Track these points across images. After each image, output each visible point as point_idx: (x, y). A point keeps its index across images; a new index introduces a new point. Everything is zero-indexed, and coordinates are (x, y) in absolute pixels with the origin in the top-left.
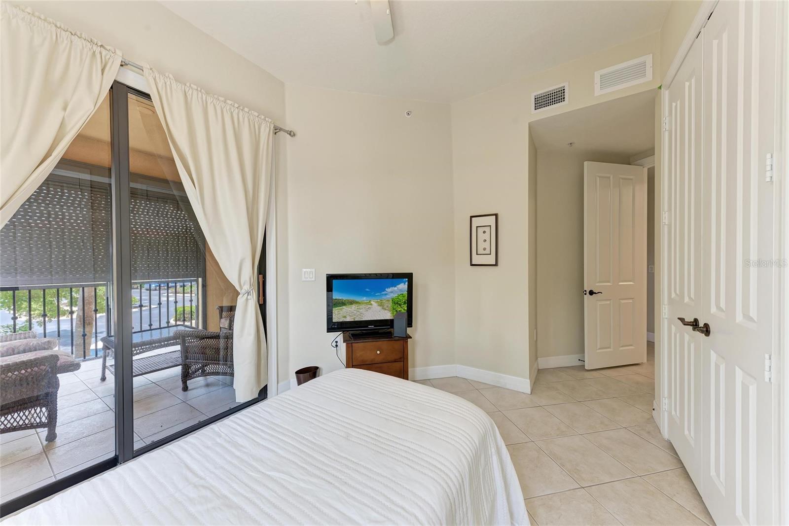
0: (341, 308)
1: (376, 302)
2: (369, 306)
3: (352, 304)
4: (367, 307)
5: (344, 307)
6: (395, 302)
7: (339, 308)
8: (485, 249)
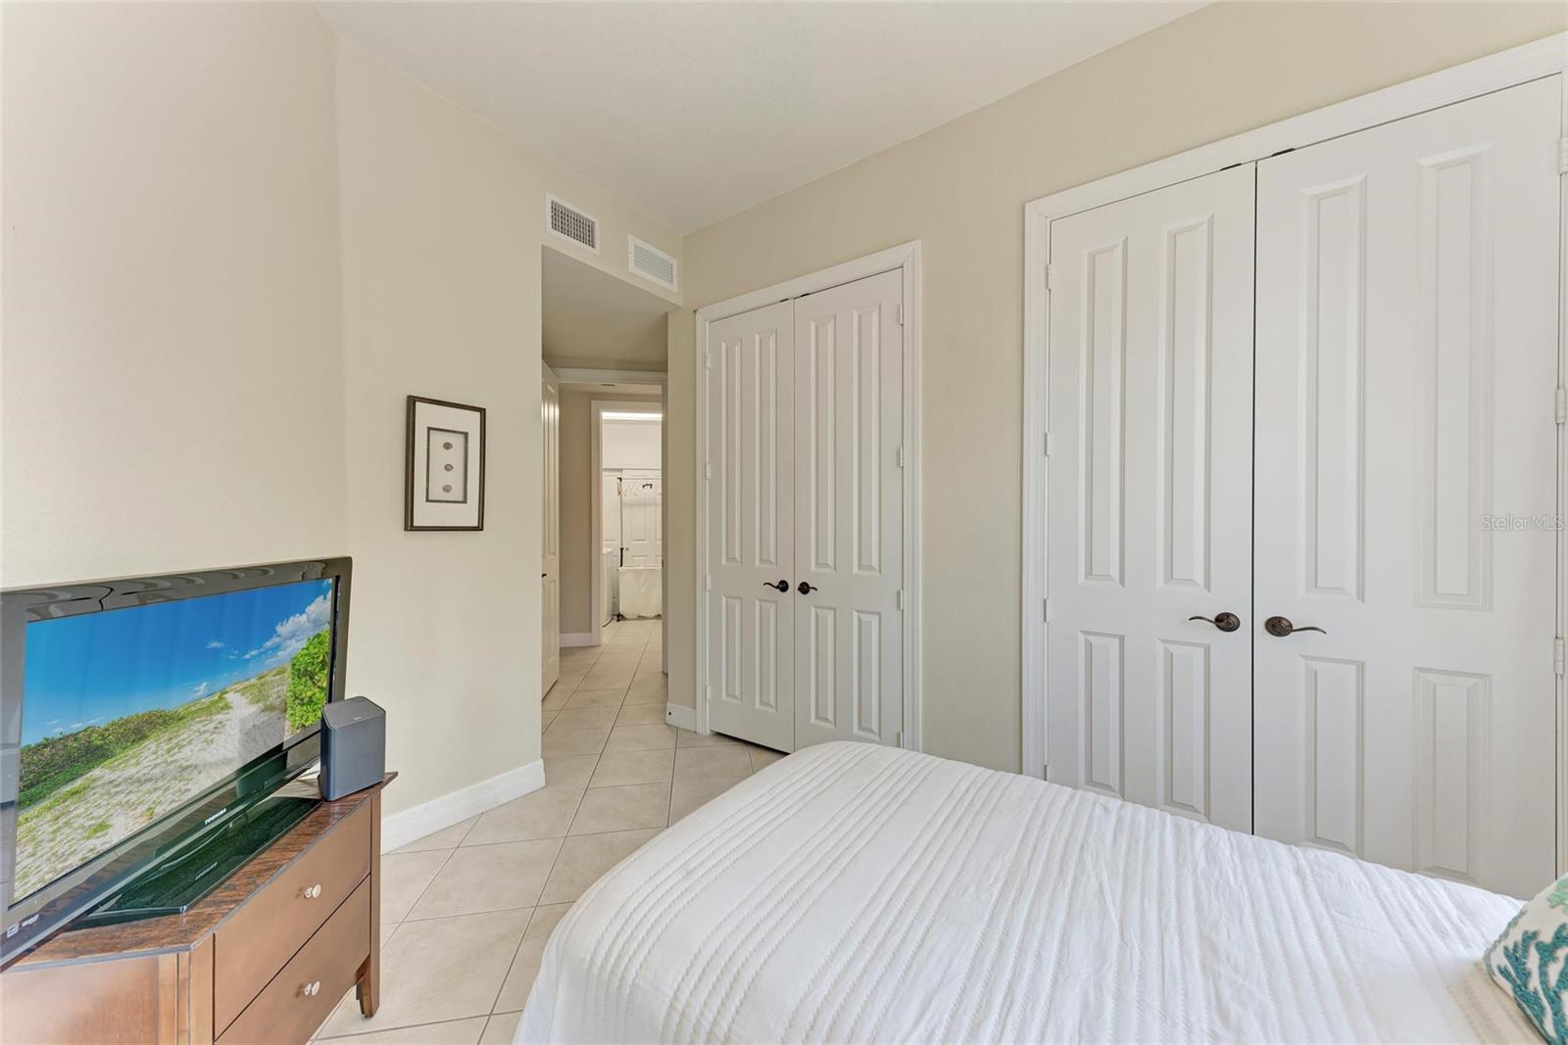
0: (78, 783)
1: (243, 692)
2: (220, 717)
3: (144, 737)
4: (211, 726)
5: (96, 772)
6: (299, 670)
7: (69, 788)
8: (447, 489)
